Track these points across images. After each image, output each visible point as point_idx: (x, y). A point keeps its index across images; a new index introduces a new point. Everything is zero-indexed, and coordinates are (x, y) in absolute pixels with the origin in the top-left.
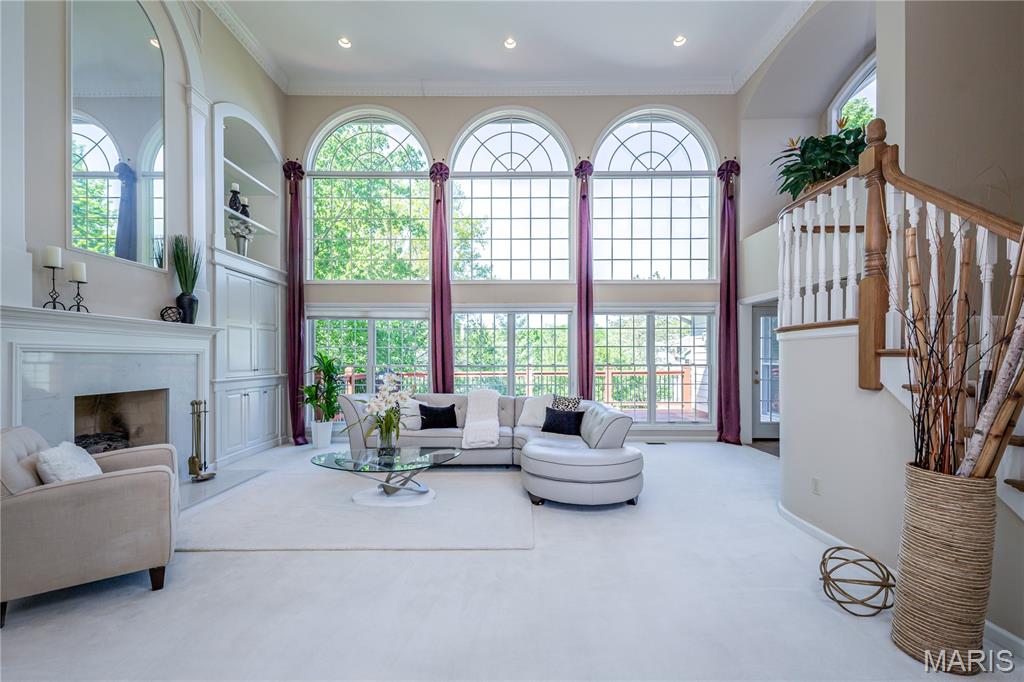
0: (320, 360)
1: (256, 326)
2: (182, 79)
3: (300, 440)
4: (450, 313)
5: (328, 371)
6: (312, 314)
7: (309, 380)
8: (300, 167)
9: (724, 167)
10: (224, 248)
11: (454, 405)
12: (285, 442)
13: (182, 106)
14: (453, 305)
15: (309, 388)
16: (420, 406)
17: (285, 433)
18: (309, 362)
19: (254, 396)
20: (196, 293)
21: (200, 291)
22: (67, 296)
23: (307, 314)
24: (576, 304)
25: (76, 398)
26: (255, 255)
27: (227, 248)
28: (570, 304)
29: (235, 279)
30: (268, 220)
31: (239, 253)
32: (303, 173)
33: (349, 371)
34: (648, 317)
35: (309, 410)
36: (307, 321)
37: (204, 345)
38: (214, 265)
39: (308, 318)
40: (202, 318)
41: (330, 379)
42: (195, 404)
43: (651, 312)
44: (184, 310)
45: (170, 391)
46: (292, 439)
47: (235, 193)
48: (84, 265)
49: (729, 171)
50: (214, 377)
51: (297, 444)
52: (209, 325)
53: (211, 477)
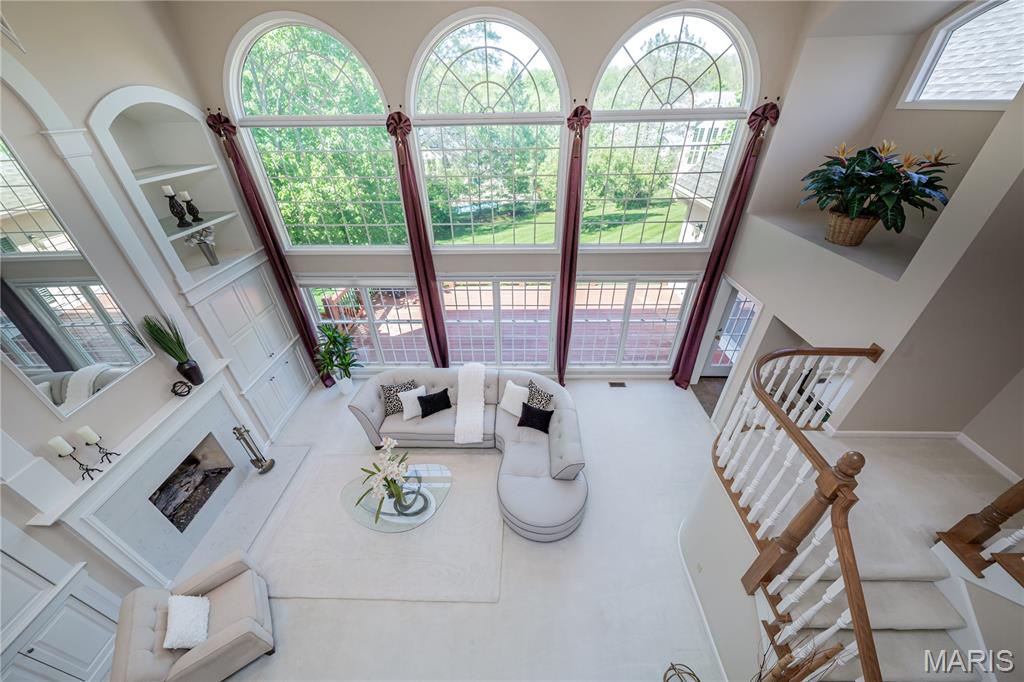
3: (328, 382)
6: (303, 283)
8: (227, 120)
9: (760, 112)
10: (192, 284)
11: (447, 390)
12: (318, 388)
16: (418, 398)
17: (316, 383)
23: (298, 283)
24: (559, 272)
28: (553, 273)
32: (234, 128)
34: (630, 284)
36: (301, 289)
38: (193, 307)
39: (301, 286)
43: (633, 280)
45: (214, 433)
46: (322, 385)
47: (172, 198)
49: (765, 116)
50: (241, 392)
51: (327, 386)
53: (273, 463)
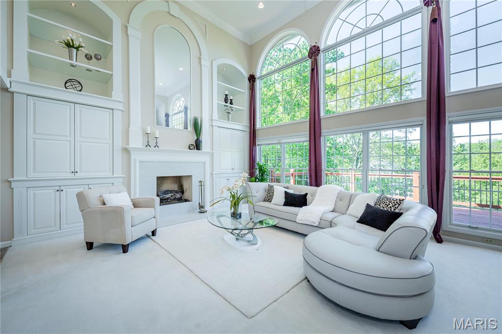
1: (233, 150)
2: (199, 55)
4: (320, 136)
5: (260, 171)
6: (260, 143)
8: (254, 76)
10: (217, 119)
11: (307, 194)
13: (199, 66)
16: (285, 192)
19: (232, 180)
21: (205, 138)
22: (152, 143)
23: (257, 143)
25: (157, 177)
27: (219, 119)
29: (223, 131)
30: (241, 104)
31: (228, 120)
32: (256, 79)
36: (257, 147)
37: (207, 159)
38: (213, 126)
39: (258, 145)
41: (262, 175)
42: (201, 182)
44: (197, 145)
45: (193, 177)
47: (226, 95)
48: (158, 132)
50: (213, 171)
52: (209, 150)
53: (206, 211)
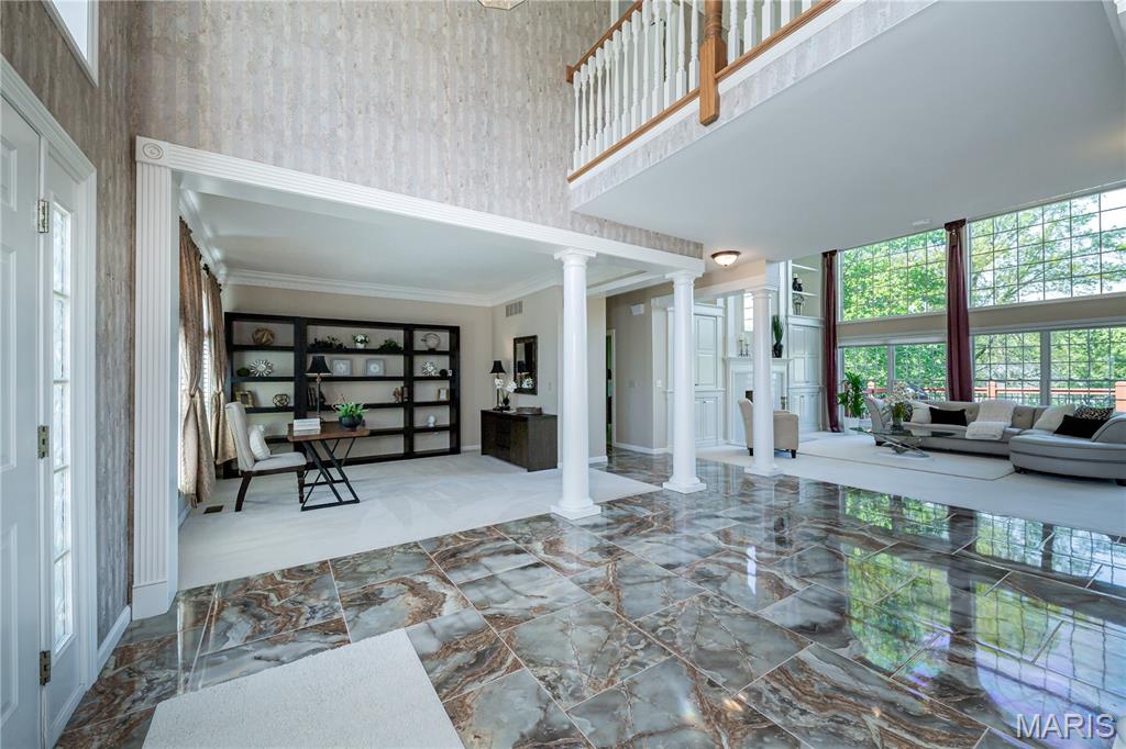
0: (849, 376)
1: (807, 355)
3: (835, 429)
4: (968, 335)
5: (856, 383)
6: (842, 344)
7: (841, 390)
10: (792, 313)
11: (964, 409)
12: (825, 430)
14: (971, 329)
15: (841, 395)
16: (931, 408)
17: (824, 424)
18: (840, 377)
19: (806, 398)
20: (782, 343)
21: (783, 340)
23: (838, 345)
26: (807, 314)
27: (794, 313)
29: (796, 329)
30: (813, 292)
31: (799, 314)
33: (871, 385)
35: (841, 409)
36: (839, 350)
37: (784, 369)
38: (788, 325)
39: (840, 348)
40: (784, 356)
41: (857, 389)
44: (778, 351)
46: (829, 429)
47: (796, 279)
50: (788, 385)
51: (833, 431)
52: (787, 357)
